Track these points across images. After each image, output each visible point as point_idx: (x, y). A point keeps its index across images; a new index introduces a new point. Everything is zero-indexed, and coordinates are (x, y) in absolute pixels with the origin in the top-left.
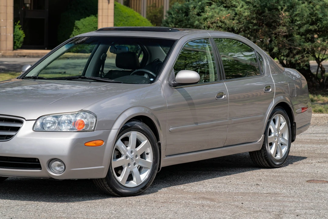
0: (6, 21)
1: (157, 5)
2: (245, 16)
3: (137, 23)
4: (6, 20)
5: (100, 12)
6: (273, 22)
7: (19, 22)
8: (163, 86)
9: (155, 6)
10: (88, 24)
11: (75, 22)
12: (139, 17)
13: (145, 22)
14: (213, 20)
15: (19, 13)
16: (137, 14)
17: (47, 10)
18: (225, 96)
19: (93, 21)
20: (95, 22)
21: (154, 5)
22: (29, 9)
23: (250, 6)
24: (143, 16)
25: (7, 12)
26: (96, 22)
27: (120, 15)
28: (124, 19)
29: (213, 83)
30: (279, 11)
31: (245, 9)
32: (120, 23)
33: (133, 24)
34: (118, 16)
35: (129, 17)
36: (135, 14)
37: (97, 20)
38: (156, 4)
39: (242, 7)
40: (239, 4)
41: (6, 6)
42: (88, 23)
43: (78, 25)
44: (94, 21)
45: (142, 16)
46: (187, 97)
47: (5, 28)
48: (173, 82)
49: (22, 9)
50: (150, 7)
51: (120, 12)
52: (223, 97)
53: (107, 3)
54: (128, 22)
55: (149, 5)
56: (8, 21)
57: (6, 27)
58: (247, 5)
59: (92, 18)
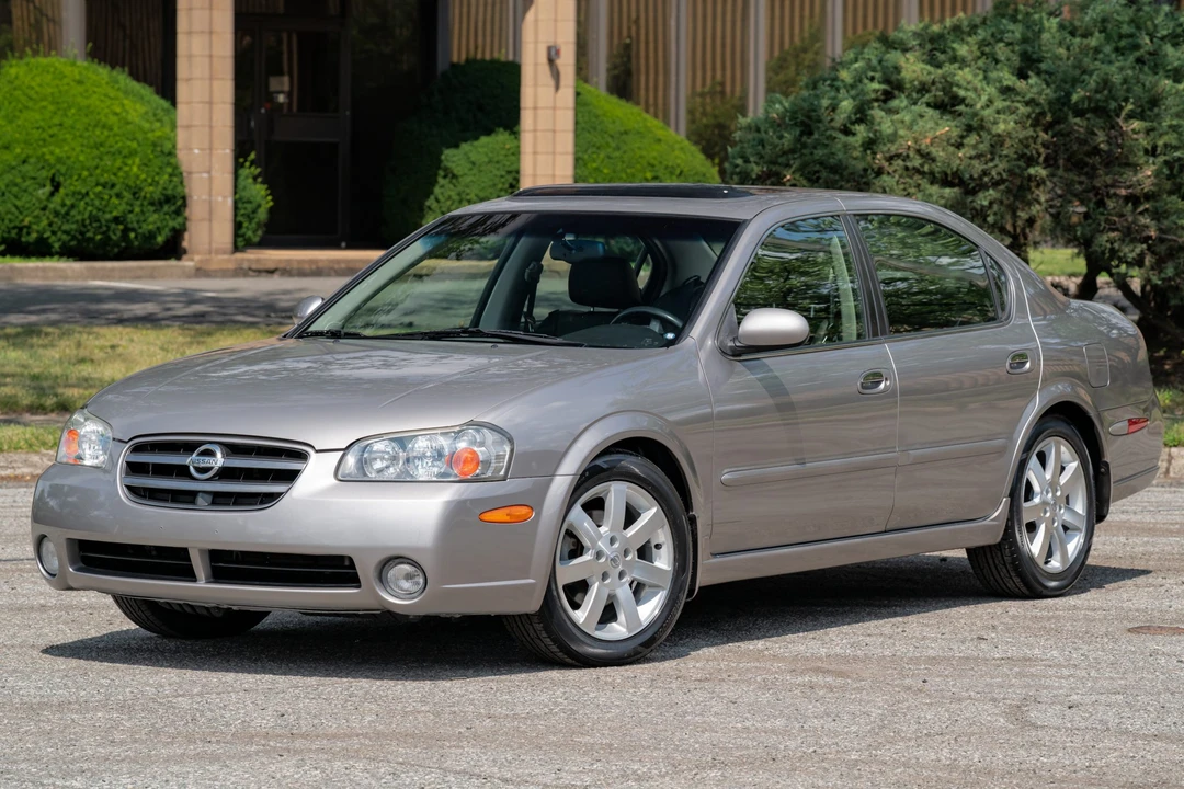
0: (208, 152)
1: (728, 89)
2: (999, 135)
3: (655, 154)
4: (211, 149)
5: (527, 119)
6: (1088, 154)
7: (253, 156)
8: (703, 355)
9: (719, 91)
10: (486, 160)
11: (441, 153)
12: (660, 133)
13: (682, 149)
14: (894, 149)
15: (253, 124)
16: (654, 123)
17: (348, 113)
18: (888, 383)
19: (503, 148)
20: (511, 151)
21: (718, 88)
22: (285, 110)
23: (1013, 102)
24: (677, 129)
25: (214, 124)
26: (513, 154)
27: (595, 129)
28: (610, 140)
29: (850, 345)
30: (1110, 117)
31: (998, 112)
32: (595, 156)
33: (641, 157)
34: (589, 132)
35: (626, 132)
36: (649, 124)
37: (518, 147)
38: (723, 84)
39: (988, 106)
40: (979, 96)
41: (211, 103)
42: (486, 154)
43: (453, 162)
44: (509, 149)
45: (672, 132)
46: (775, 388)
47: (205, 175)
48: (731, 344)
49: (263, 111)
50: (702, 95)
51: (597, 117)
52: (882, 386)
53: (552, 89)
54: (625, 152)
55: (699, 89)
56: (214, 152)
57: (209, 172)
58: (1004, 100)
59: (501, 137)
